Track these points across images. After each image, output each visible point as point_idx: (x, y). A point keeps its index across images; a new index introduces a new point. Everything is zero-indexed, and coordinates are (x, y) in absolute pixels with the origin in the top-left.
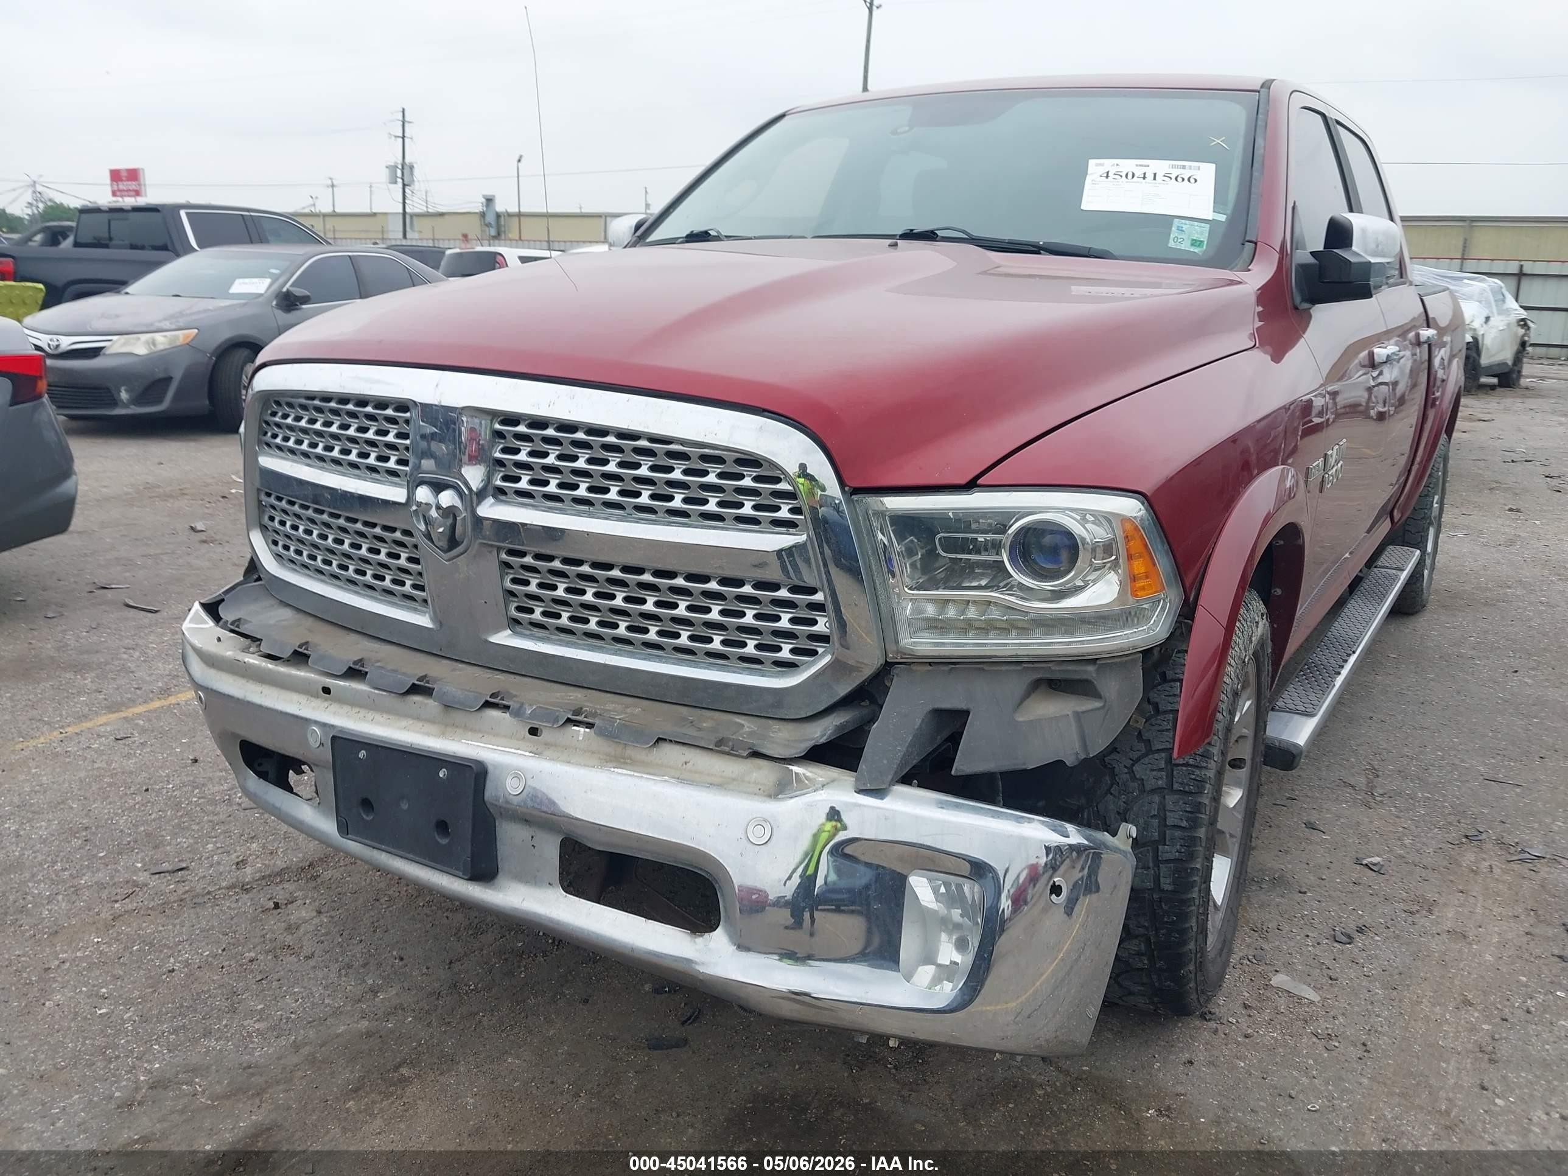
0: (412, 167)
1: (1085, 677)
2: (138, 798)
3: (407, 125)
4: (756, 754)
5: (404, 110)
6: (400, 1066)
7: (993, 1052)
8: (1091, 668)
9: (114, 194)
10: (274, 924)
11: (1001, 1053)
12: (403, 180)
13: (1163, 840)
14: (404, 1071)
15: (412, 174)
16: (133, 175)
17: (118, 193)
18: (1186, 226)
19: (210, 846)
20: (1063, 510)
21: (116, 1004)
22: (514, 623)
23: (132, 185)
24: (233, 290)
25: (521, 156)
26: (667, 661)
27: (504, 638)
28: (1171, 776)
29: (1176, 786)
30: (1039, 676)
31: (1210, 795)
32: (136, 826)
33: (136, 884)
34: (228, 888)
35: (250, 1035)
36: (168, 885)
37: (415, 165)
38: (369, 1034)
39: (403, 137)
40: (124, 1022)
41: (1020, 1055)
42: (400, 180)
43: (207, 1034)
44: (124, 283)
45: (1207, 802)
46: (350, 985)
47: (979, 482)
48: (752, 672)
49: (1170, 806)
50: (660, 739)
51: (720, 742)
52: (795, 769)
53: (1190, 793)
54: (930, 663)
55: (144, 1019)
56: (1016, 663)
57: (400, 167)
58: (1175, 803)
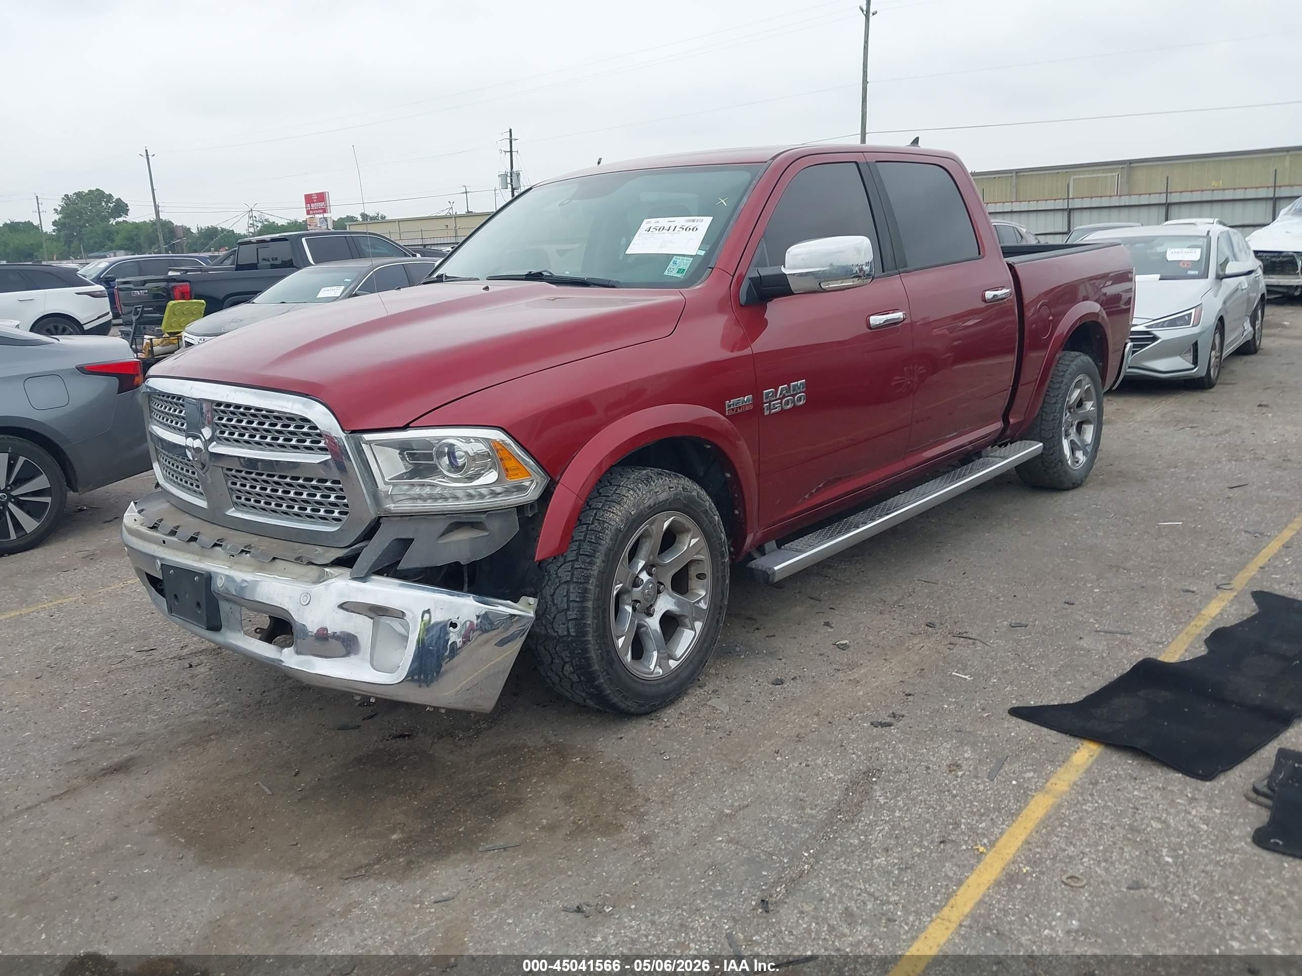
0: (518, 175)
1: (480, 520)
2: (148, 616)
3: (513, 142)
4: (311, 563)
5: (511, 130)
6: (212, 734)
7: (426, 706)
8: (484, 516)
9: (308, 213)
10: (186, 674)
11: (431, 707)
12: (512, 185)
13: (568, 609)
14: (212, 737)
15: (519, 180)
16: (321, 197)
17: (311, 212)
18: (679, 260)
19: (173, 639)
20: (456, 438)
21: (92, 708)
22: (235, 504)
23: (322, 204)
24: (320, 295)
25: (600, 159)
26: (291, 520)
27: (232, 512)
28: (572, 575)
29: (575, 580)
30: (454, 521)
31: (594, 584)
32: (140, 630)
33: (126, 656)
34: (171, 658)
35: (148, 721)
36: (142, 657)
37: (521, 173)
38: (205, 722)
39: (511, 152)
40: (92, 715)
41: (443, 708)
42: (509, 186)
43: (128, 720)
44: (256, 293)
45: (592, 588)
46: (208, 701)
47: (410, 425)
48: (324, 524)
49: (572, 590)
50: (274, 559)
51: (297, 559)
52: (327, 569)
53: (581, 583)
54: (402, 516)
55: (102, 714)
56: (443, 514)
57: (509, 175)
58: (574, 588)
